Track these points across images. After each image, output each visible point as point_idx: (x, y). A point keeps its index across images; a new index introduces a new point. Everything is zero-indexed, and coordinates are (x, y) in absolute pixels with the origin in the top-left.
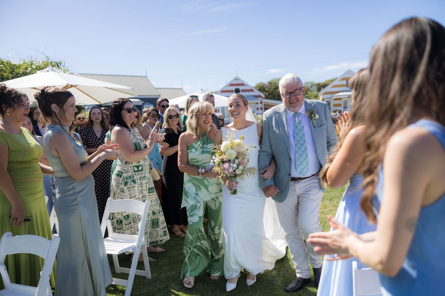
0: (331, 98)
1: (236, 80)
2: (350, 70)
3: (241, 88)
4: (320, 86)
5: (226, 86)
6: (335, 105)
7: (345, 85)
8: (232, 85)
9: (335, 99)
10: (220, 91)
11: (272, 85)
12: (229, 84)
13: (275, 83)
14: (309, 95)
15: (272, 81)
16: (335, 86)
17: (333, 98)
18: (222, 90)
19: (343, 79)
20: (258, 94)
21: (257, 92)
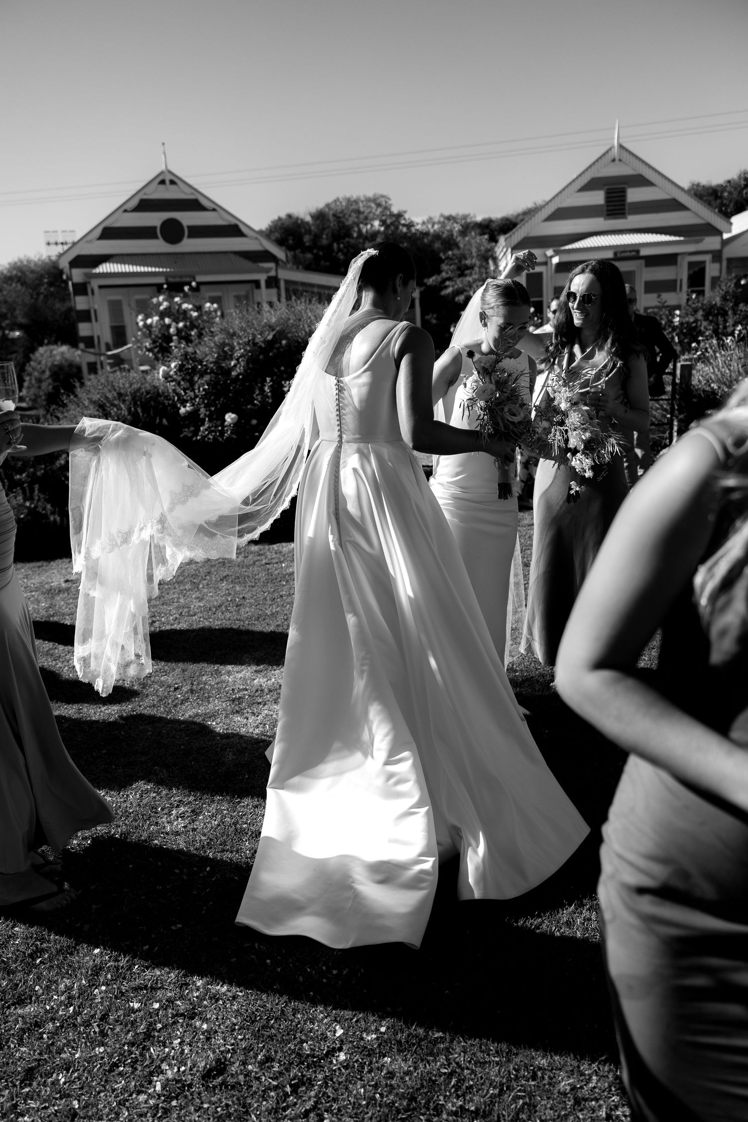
0: (545, 263)
1: (163, 182)
2: (621, 147)
3: (187, 219)
5: (123, 209)
7: (602, 206)
8: (145, 205)
9: (561, 267)
10: (99, 231)
12: (135, 203)
16: (559, 215)
17: (556, 262)
18: (107, 224)
19: (591, 185)
20: (261, 244)
21: (257, 238)
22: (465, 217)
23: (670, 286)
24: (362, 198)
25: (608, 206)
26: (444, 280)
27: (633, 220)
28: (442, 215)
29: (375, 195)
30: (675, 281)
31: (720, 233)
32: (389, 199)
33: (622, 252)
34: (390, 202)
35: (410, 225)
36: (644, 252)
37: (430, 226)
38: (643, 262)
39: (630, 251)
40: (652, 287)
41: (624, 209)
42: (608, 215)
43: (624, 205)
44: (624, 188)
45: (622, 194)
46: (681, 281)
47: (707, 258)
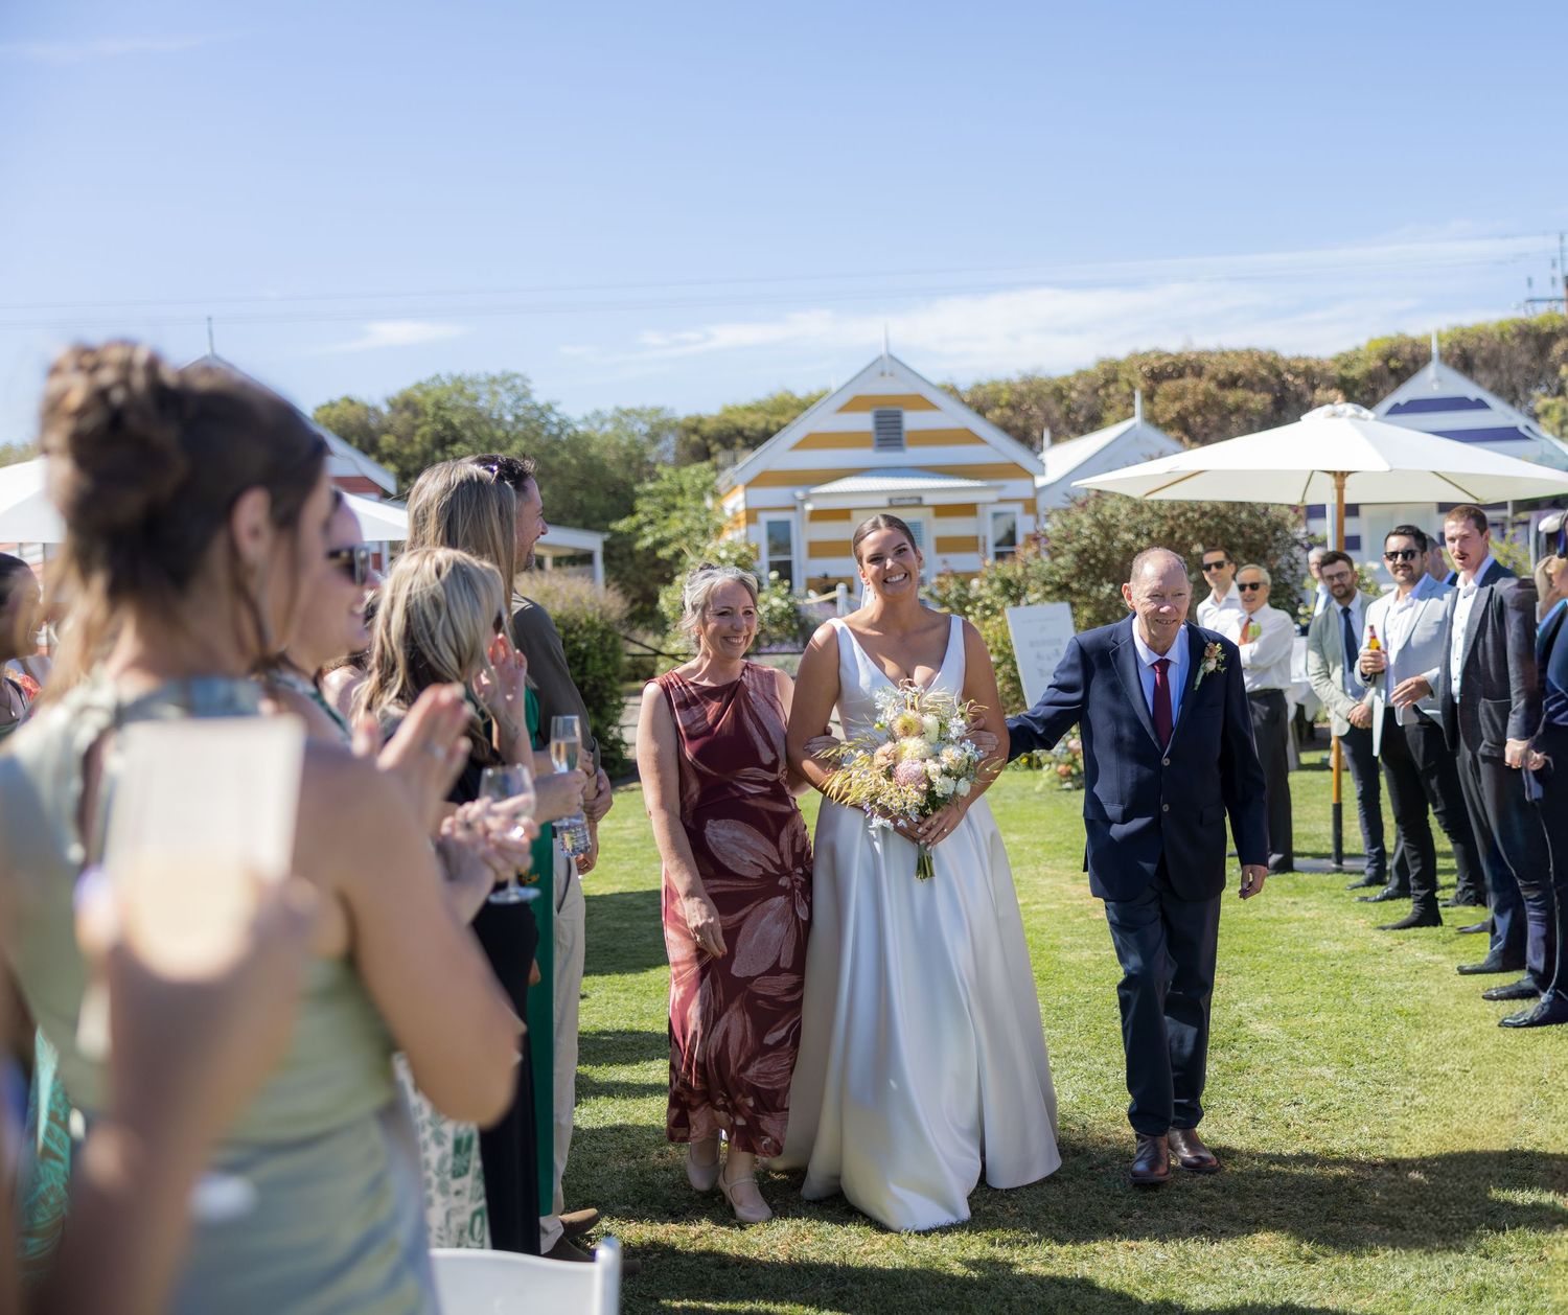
0: (794, 508)
2: (892, 357)
4: (705, 438)
6: (817, 549)
7: (870, 433)
9: (817, 515)
11: (421, 420)
13: (438, 405)
14: (665, 485)
15: (418, 395)
16: (812, 442)
17: (809, 507)
19: (855, 404)
20: (358, 468)
21: (350, 458)
22: (657, 411)
23: (970, 544)
24: (483, 379)
25: (879, 434)
26: (639, 527)
27: (913, 455)
28: (617, 409)
29: (503, 373)
30: (976, 538)
31: (1031, 476)
32: (529, 381)
33: (900, 499)
34: (530, 386)
35: (563, 424)
36: (928, 499)
37: (596, 425)
38: (931, 510)
39: (911, 498)
40: (946, 545)
41: (900, 439)
42: (880, 446)
43: (900, 434)
44: (898, 412)
45: (896, 419)
46: (985, 538)
47: (1018, 508)
